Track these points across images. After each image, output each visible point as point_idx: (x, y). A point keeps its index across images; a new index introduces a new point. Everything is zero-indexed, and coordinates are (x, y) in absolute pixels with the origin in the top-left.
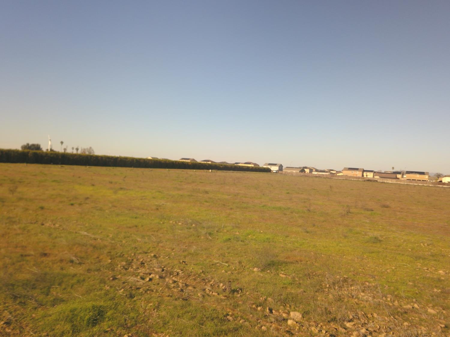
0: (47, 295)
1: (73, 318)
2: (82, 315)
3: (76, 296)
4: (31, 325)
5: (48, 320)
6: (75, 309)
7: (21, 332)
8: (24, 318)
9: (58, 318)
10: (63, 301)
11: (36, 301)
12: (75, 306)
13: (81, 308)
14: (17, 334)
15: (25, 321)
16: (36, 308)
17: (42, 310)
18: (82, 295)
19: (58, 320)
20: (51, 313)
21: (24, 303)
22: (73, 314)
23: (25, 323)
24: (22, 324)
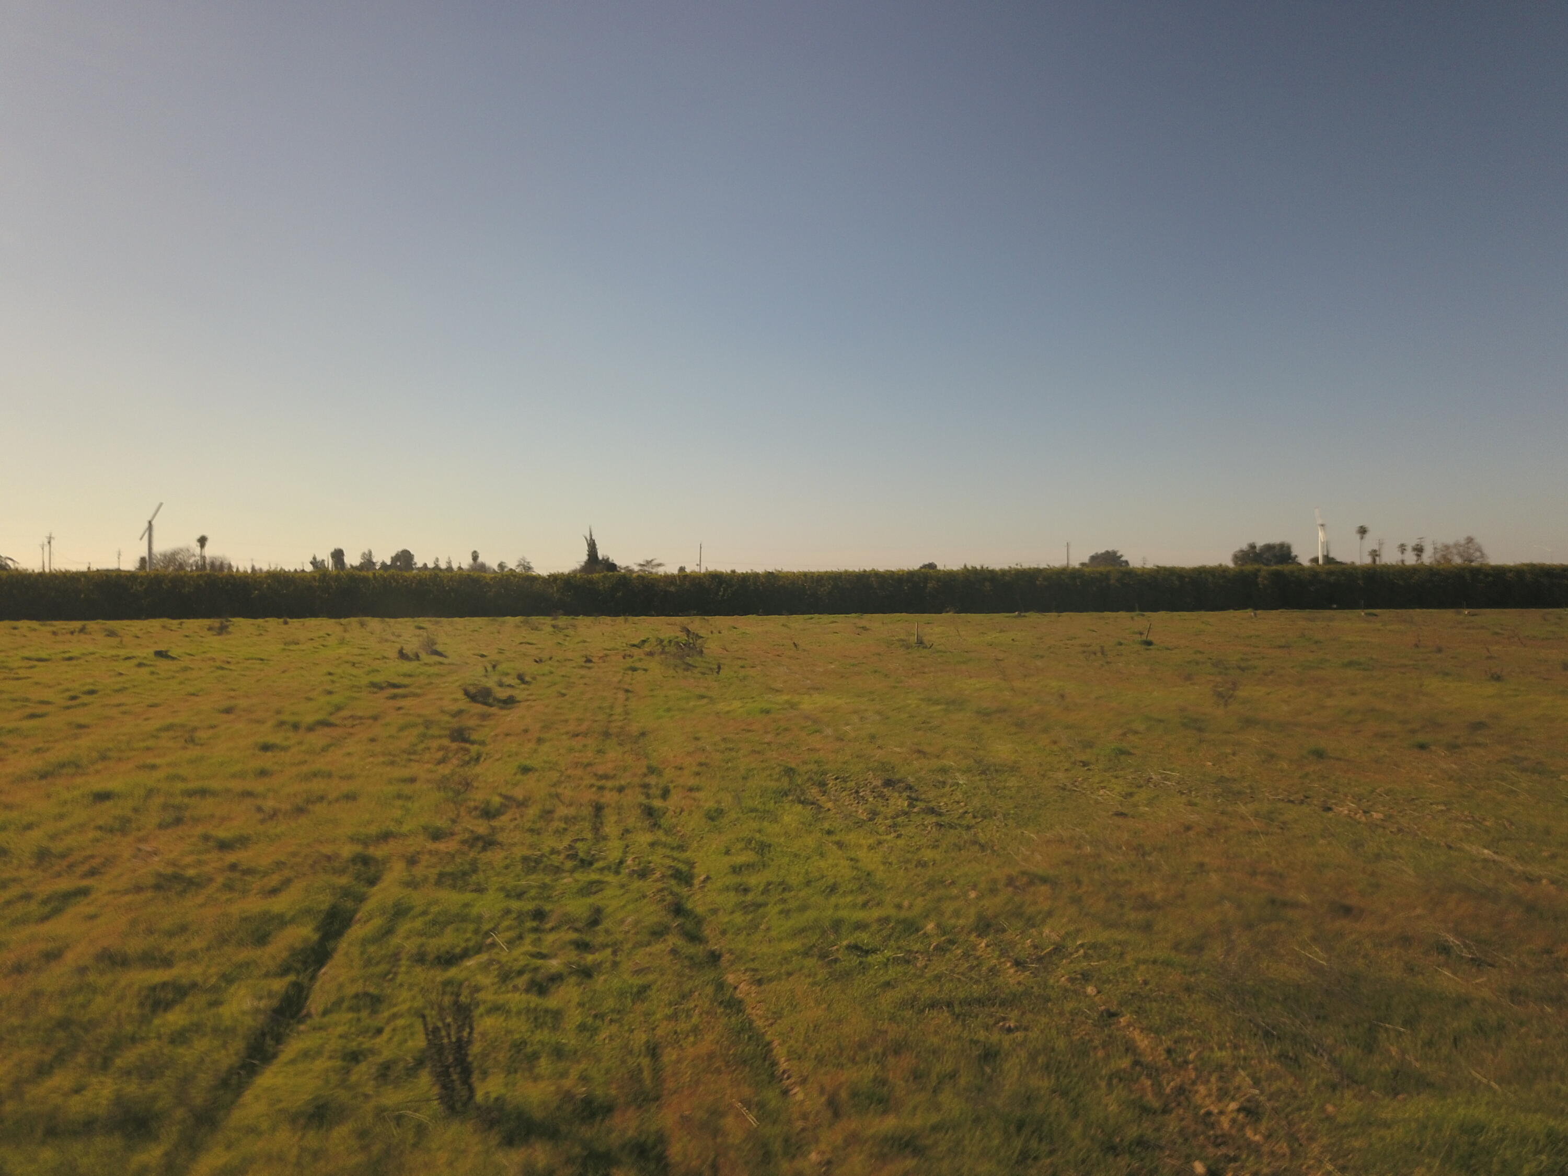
0: (1371, 1051)
1: (1471, 1156)
3: (1475, 1078)
4: (1325, 1140)
5: (1382, 1139)
6: (1480, 1128)
7: (1294, 1153)
8: (1300, 1109)
9: (1417, 1142)
10: (1430, 1085)
11: (1334, 1062)
12: (1480, 1113)
13: (1501, 1129)
14: (1284, 1155)
15: (1304, 1121)
16: (1334, 1087)
17: (1355, 1096)
18: (1501, 1081)
19: (1419, 1149)
21: (1296, 1060)
22: (1474, 1144)
23: (1304, 1126)
24: (1296, 1127)
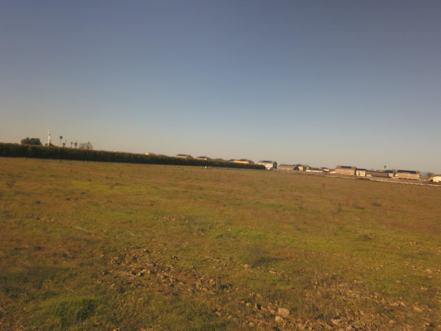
0: (40, 288)
1: (63, 311)
2: (72, 309)
3: (67, 290)
4: (22, 318)
5: (39, 313)
6: (66, 303)
7: (11, 325)
8: (15, 311)
9: (49, 311)
10: (55, 294)
11: (28, 294)
12: (66, 299)
13: (71, 302)
14: (8, 326)
15: (16, 315)
16: (27, 302)
17: (33, 303)
18: (74, 289)
19: (49, 314)
20: (42, 306)
21: (16, 296)
22: (64, 308)
23: (16, 316)
24: (13, 317)
